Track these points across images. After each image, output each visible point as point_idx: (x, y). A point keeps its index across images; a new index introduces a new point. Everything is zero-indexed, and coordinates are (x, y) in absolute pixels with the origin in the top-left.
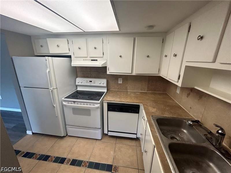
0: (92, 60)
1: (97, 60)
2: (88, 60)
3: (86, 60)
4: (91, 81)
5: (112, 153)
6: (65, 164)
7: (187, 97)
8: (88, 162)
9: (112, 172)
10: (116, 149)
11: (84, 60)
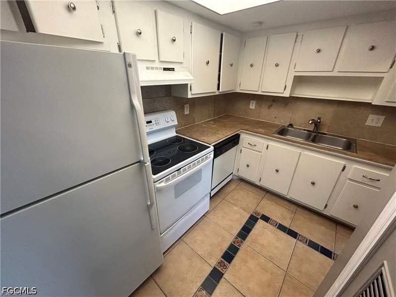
0: (165, 69)
1: (173, 69)
2: (157, 68)
3: (152, 68)
4: (151, 122)
5: (235, 208)
6: (225, 270)
7: (269, 108)
8: (236, 238)
9: (259, 217)
10: (233, 202)
11: (148, 68)
